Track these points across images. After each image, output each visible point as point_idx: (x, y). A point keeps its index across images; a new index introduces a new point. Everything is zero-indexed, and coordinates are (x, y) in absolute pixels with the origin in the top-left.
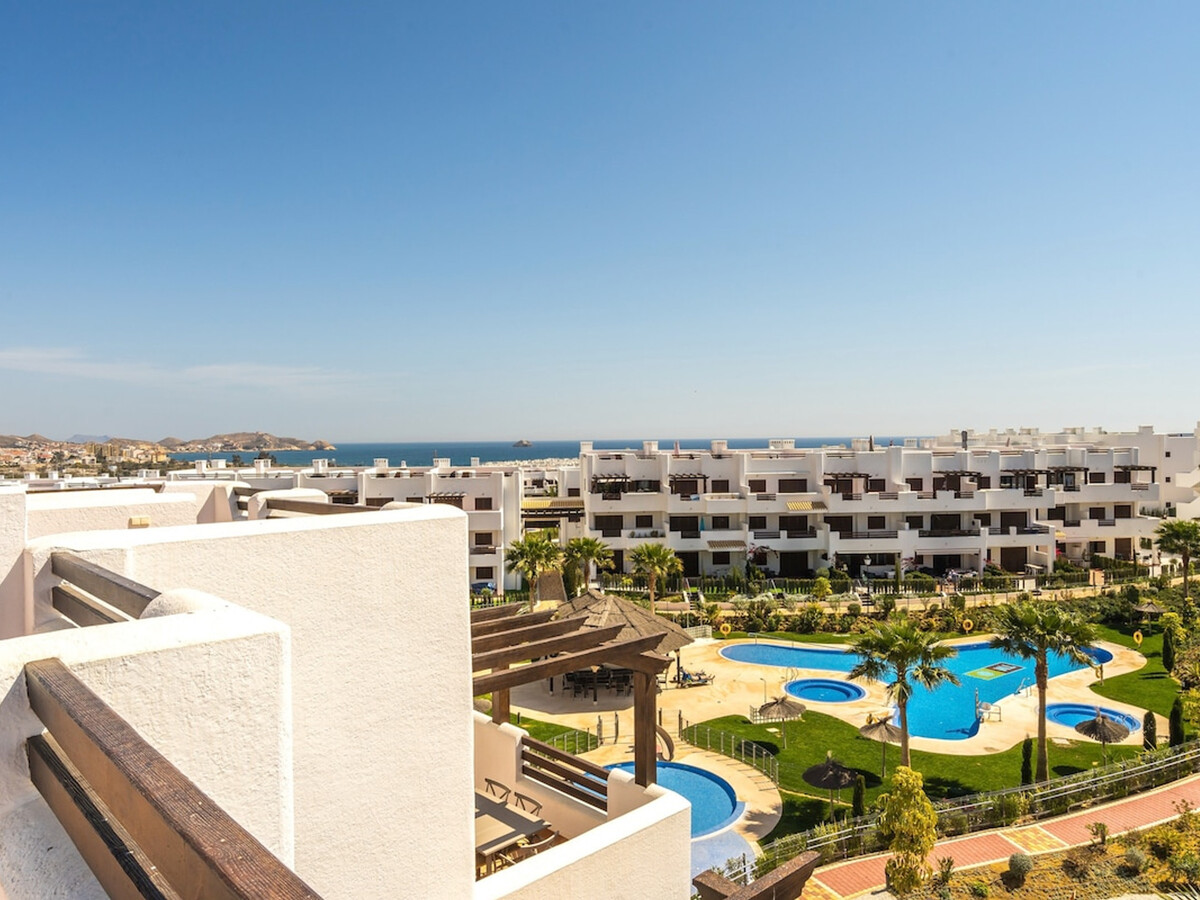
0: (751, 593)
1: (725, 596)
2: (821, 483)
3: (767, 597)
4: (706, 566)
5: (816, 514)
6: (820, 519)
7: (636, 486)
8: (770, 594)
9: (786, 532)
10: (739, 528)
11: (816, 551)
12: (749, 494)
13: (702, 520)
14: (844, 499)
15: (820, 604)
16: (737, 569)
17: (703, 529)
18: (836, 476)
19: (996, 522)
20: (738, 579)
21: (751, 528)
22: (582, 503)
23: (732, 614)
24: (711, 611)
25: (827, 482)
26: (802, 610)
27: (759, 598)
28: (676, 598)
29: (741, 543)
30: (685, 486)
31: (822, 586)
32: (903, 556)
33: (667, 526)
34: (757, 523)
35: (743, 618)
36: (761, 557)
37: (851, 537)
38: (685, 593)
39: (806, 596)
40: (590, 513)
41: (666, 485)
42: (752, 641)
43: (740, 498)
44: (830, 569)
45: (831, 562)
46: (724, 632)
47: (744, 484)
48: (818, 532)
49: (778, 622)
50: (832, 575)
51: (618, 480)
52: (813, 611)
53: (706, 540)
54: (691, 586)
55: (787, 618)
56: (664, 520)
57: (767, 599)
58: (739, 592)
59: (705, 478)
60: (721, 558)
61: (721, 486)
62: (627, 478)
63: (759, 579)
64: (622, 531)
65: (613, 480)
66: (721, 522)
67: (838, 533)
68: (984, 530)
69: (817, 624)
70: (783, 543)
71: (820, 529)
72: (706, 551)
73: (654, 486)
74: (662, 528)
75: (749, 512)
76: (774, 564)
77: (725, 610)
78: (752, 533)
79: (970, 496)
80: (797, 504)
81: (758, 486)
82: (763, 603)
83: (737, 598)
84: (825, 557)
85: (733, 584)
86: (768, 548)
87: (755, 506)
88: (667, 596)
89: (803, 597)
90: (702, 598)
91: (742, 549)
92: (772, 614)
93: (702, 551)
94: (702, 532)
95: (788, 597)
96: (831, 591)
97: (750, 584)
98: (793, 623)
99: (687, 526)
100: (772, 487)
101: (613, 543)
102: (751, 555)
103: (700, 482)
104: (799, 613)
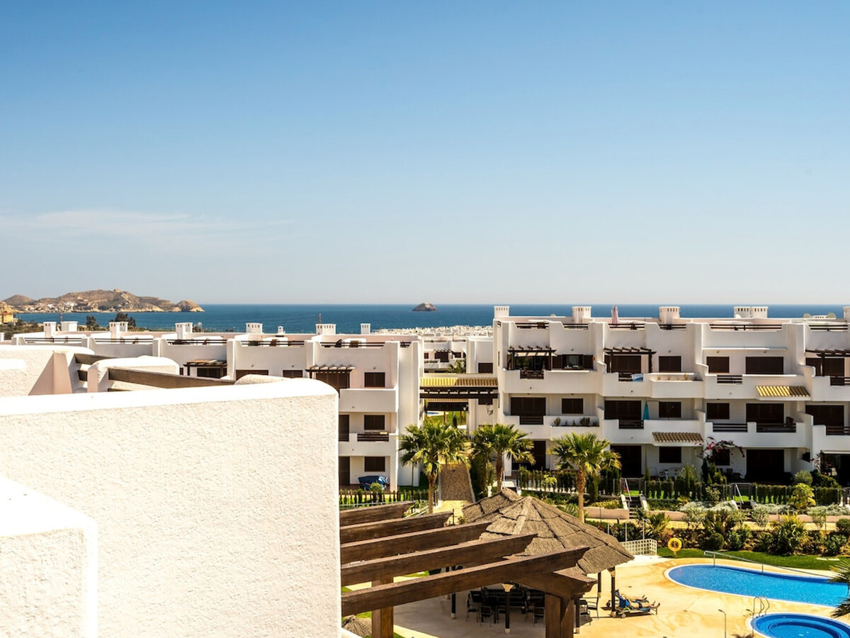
0: (709, 500)
1: (674, 502)
2: (803, 363)
3: (730, 506)
4: (651, 464)
5: (795, 402)
6: (800, 408)
7: (563, 362)
8: (733, 502)
9: (754, 424)
10: (693, 417)
11: (794, 450)
12: (707, 374)
13: (646, 406)
14: (832, 384)
15: (799, 518)
16: (690, 469)
17: (648, 419)
18: (822, 354)
20: (692, 482)
21: (709, 417)
22: (496, 381)
23: (684, 526)
24: (657, 521)
25: (809, 362)
26: (775, 524)
27: (718, 507)
28: (611, 503)
29: (697, 437)
30: (625, 364)
31: (802, 494)
33: (601, 413)
34: (717, 411)
35: (698, 531)
36: (722, 454)
37: (842, 433)
38: (623, 497)
39: (782, 506)
40: (505, 394)
41: (600, 361)
42: (709, 562)
43: (696, 379)
44: (814, 473)
45: (815, 464)
46: (673, 549)
47: (700, 362)
48: (798, 425)
49: (743, 538)
50: (816, 480)
51: (539, 354)
52: (788, 526)
53: (651, 431)
54: (631, 490)
55: (755, 534)
56: (597, 404)
57: (729, 509)
58: (693, 499)
59: (650, 353)
60: (672, 455)
61: (671, 364)
62: (551, 351)
63: (719, 482)
64: (545, 418)
65: (533, 354)
66: (670, 410)
67: (824, 427)
69: (795, 543)
70: (751, 438)
71: (802, 421)
72: (651, 445)
73: (586, 362)
74: (595, 414)
75: (706, 397)
76: (739, 465)
77: (674, 521)
78: (710, 425)
80: (770, 389)
81: (718, 364)
82: (723, 514)
83: (690, 505)
84: (807, 457)
85: (685, 488)
86: (731, 443)
87: (713, 390)
88: (600, 500)
89: (777, 508)
90: (645, 504)
91: (698, 445)
92: (736, 528)
93: (646, 445)
94: (646, 422)
95: (757, 506)
96: (814, 502)
97: (708, 489)
98: (764, 541)
99: (628, 413)
100: (736, 367)
101: (533, 433)
102: (708, 453)
103: (645, 358)
104: (771, 529)
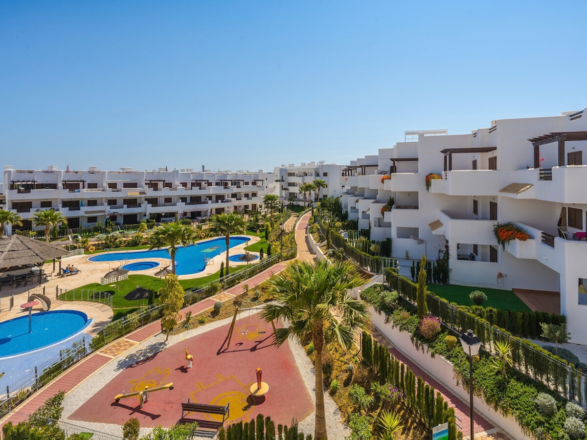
0: (107, 232)
1: (93, 235)
2: (144, 184)
4: (84, 224)
5: (141, 197)
6: (143, 199)
7: (42, 186)
8: (117, 232)
9: (126, 205)
10: (102, 205)
11: (141, 213)
12: (108, 189)
13: (82, 202)
14: (154, 190)
15: (141, 234)
16: (100, 223)
17: (82, 206)
18: (151, 181)
19: (214, 198)
20: (101, 227)
21: (108, 204)
22: (5, 197)
23: (97, 243)
24: (83, 243)
25: (146, 184)
26: (132, 237)
27: (111, 234)
28: (64, 239)
29: (104, 212)
30: (72, 186)
31: (143, 226)
32: (179, 213)
33: (60, 205)
34: (112, 202)
35: (103, 244)
36: (113, 217)
37: (157, 206)
38: (70, 236)
39: (135, 232)
40: (9, 200)
41: (60, 185)
43: (103, 191)
44: (147, 220)
45: (148, 217)
46: (91, 251)
47: (105, 185)
48: (142, 205)
49: (120, 243)
50: (148, 221)
51: (29, 183)
52: (138, 237)
53: (83, 212)
54: (73, 233)
55: (125, 241)
56: (58, 202)
57: (115, 235)
58: (101, 233)
59: (83, 182)
60: (92, 219)
61: (93, 186)
62: (34, 182)
63: (111, 226)
64: (31, 209)
65: (25, 183)
66: (92, 203)
67: (151, 205)
68: (210, 202)
69: (140, 242)
70: (126, 210)
71: (143, 203)
72: (83, 216)
73: (54, 186)
74: (57, 206)
75: (108, 197)
76: (120, 220)
77: (92, 241)
78: (109, 206)
79: (204, 189)
80: (132, 193)
81: (113, 186)
82: (113, 236)
83: (100, 235)
84: (145, 215)
85: (97, 230)
86: (117, 213)
87: (110, 194)
88: (58, 239)
89: (133, 232)
90: (80, 237)
91: (104, 214)
92: (118, 240)
93: (81, 216)
94: (81, 207)
95: (126, 232)
96: (147, 228)
97: (107, 229)
98: (128, 243)
99: (73, 205)
100: (120, 186)
101: (23, 216)
102: (108, 216)
103: (81, 184)
104: (131, 239)
